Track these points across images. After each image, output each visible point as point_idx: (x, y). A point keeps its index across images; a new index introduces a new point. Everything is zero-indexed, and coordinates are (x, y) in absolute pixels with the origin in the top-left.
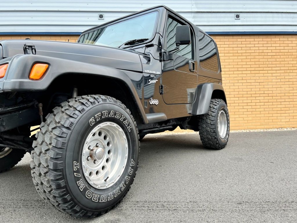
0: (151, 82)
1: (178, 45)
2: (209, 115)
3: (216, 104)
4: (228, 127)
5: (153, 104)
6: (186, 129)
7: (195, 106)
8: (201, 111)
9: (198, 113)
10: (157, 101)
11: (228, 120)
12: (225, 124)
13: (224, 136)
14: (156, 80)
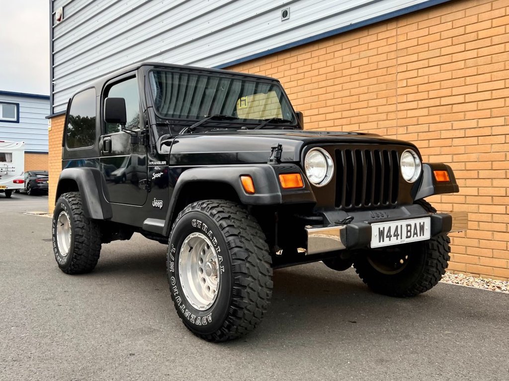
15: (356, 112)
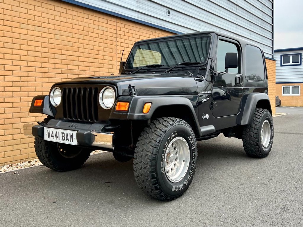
0: (204, 101)
1: (227, 68)
2: (253, 128)
3: (259, 117)
4: (272, 137)
5: (205, 118)
6: (230, 137)
7: (240, 117)
8: (245, 121)
9: (242, 123)
10: (208, 115)
11: (273, 129)
12: (268, 133)
13: (268, 144)
14: (208, 99)
15: (97, 61)
